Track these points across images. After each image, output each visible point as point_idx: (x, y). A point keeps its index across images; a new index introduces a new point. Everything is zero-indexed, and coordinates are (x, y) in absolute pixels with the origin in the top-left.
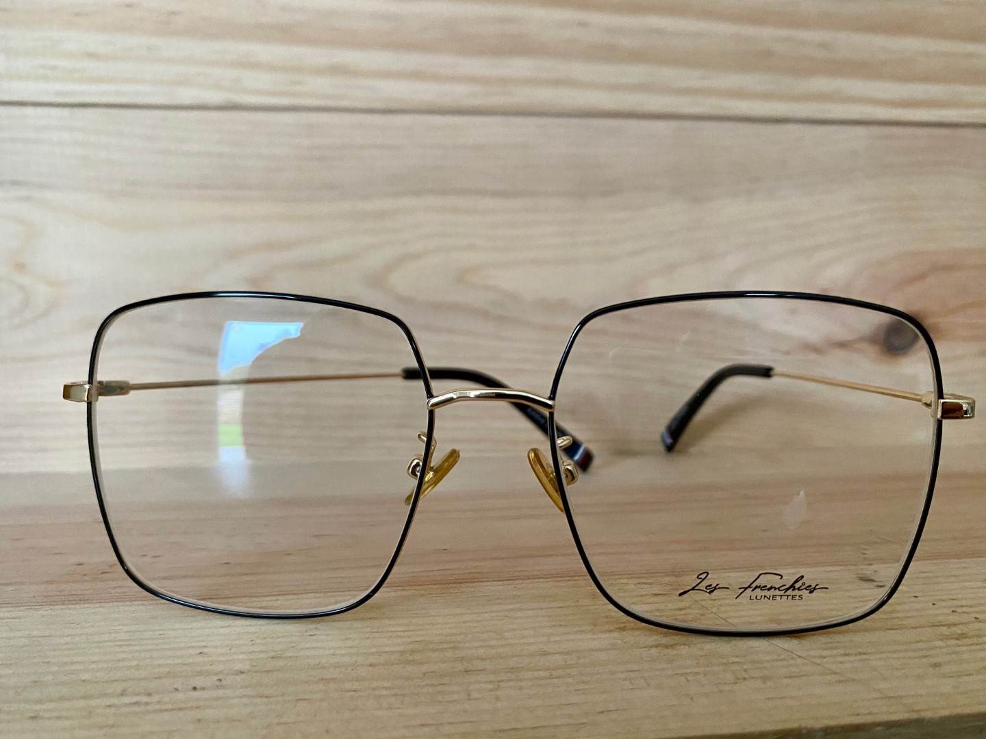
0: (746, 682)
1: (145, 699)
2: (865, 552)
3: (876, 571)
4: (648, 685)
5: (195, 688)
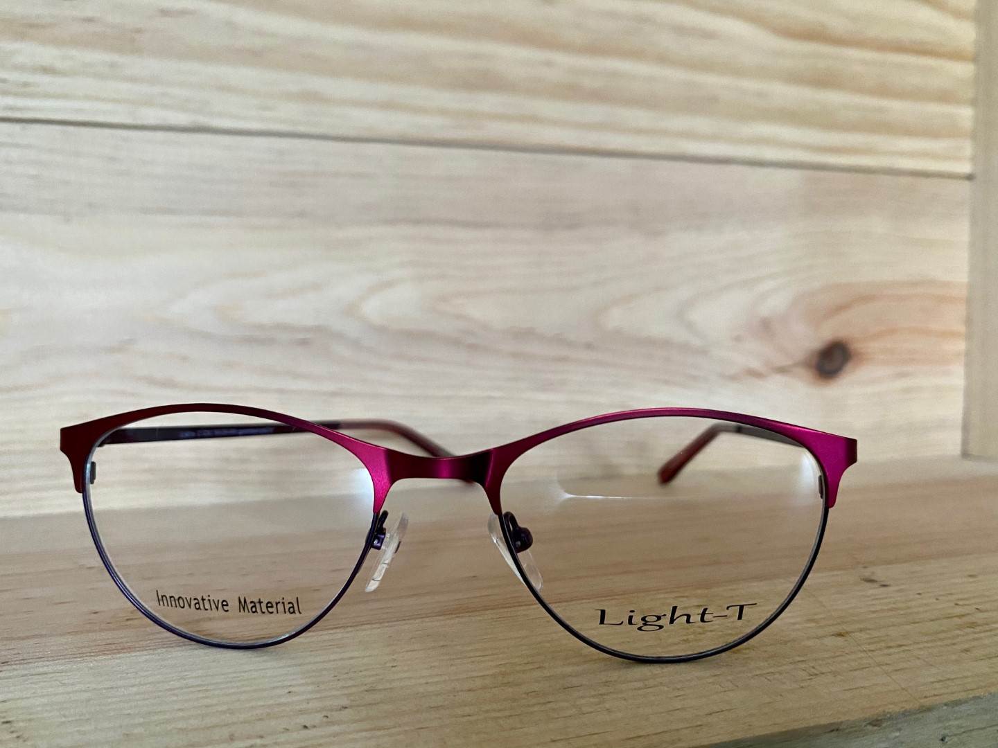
0: (819, 678)
1: (259, 742)
3: (873, 573)
4: (737, 687)
5: (305, 727)
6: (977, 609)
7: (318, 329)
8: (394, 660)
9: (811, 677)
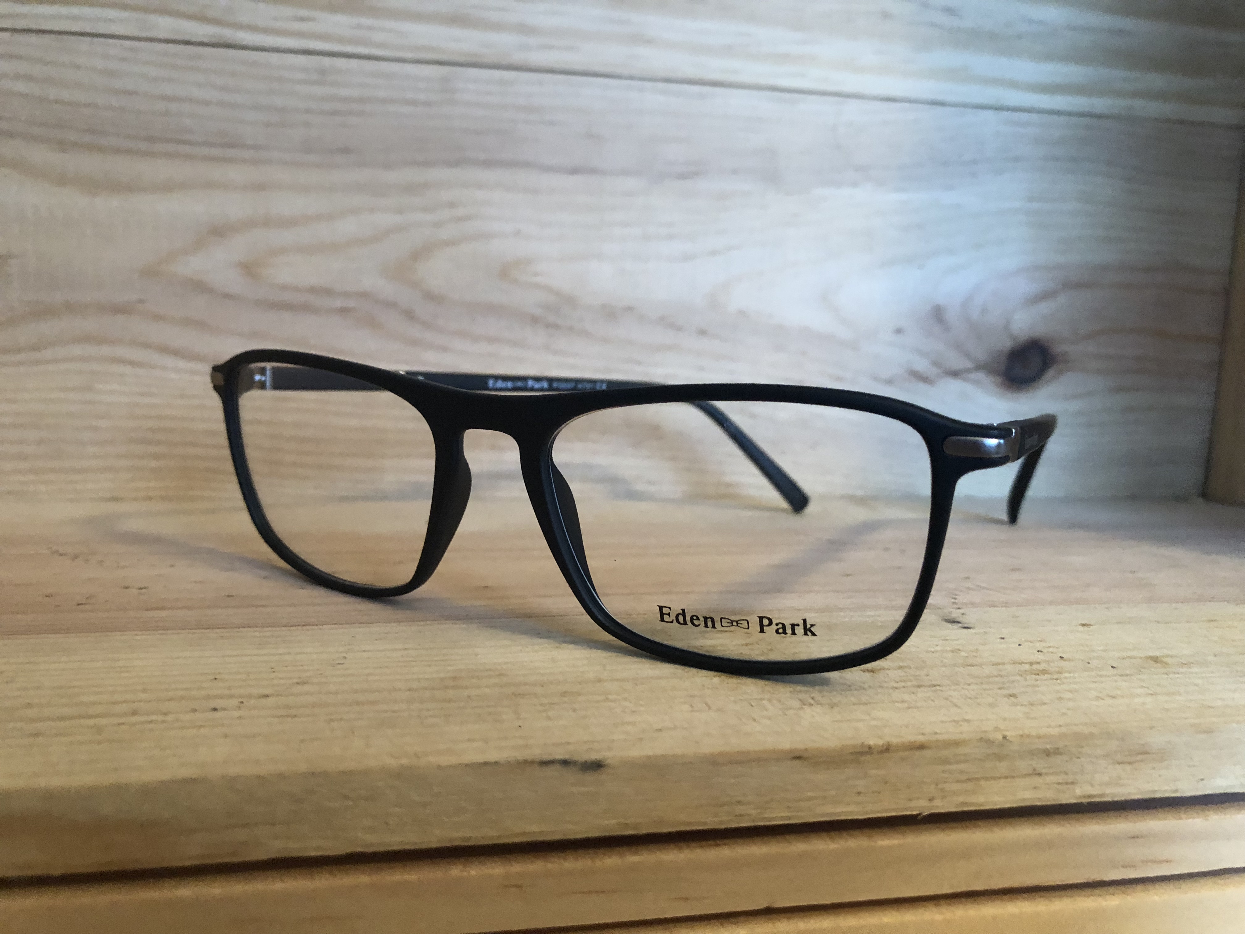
0: (813, 707)
1: (160, 718)
2: (955, 597)
3: (963, 614)
4: (709, 707)
5: (215, 709)
6: (1060, 657)
7: (364, 295)
8: (345, 658)
9: (804, 707)
